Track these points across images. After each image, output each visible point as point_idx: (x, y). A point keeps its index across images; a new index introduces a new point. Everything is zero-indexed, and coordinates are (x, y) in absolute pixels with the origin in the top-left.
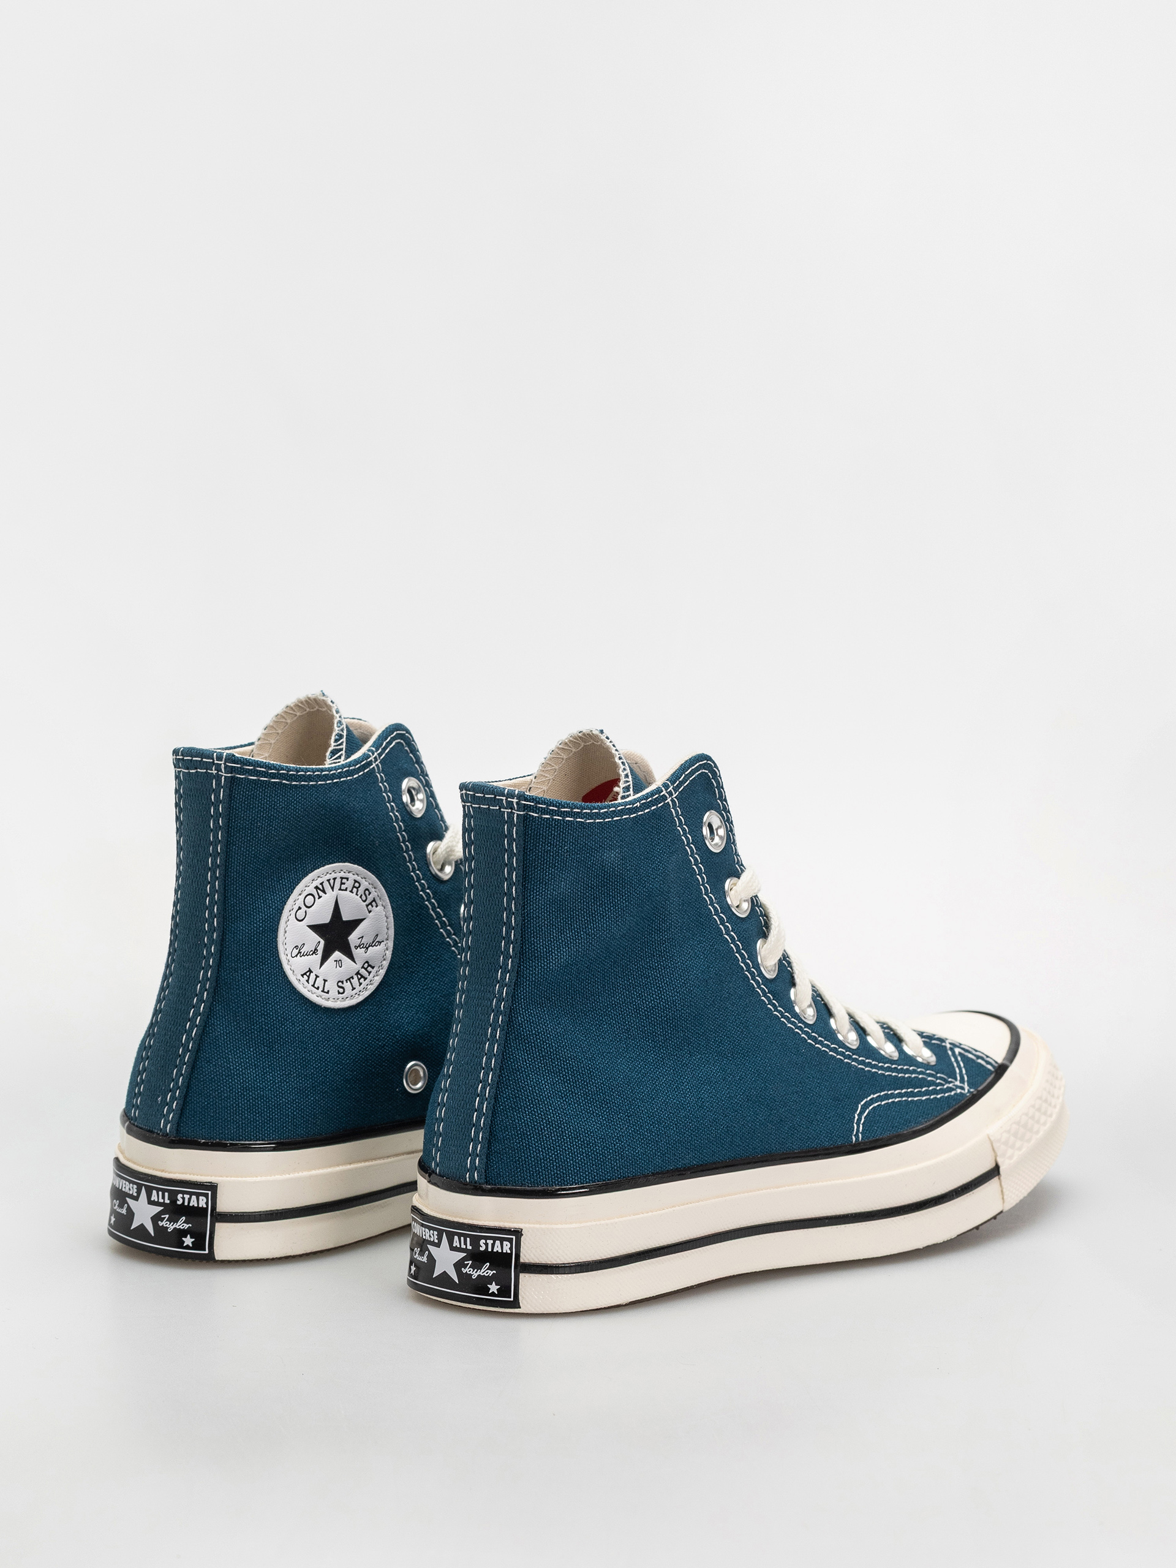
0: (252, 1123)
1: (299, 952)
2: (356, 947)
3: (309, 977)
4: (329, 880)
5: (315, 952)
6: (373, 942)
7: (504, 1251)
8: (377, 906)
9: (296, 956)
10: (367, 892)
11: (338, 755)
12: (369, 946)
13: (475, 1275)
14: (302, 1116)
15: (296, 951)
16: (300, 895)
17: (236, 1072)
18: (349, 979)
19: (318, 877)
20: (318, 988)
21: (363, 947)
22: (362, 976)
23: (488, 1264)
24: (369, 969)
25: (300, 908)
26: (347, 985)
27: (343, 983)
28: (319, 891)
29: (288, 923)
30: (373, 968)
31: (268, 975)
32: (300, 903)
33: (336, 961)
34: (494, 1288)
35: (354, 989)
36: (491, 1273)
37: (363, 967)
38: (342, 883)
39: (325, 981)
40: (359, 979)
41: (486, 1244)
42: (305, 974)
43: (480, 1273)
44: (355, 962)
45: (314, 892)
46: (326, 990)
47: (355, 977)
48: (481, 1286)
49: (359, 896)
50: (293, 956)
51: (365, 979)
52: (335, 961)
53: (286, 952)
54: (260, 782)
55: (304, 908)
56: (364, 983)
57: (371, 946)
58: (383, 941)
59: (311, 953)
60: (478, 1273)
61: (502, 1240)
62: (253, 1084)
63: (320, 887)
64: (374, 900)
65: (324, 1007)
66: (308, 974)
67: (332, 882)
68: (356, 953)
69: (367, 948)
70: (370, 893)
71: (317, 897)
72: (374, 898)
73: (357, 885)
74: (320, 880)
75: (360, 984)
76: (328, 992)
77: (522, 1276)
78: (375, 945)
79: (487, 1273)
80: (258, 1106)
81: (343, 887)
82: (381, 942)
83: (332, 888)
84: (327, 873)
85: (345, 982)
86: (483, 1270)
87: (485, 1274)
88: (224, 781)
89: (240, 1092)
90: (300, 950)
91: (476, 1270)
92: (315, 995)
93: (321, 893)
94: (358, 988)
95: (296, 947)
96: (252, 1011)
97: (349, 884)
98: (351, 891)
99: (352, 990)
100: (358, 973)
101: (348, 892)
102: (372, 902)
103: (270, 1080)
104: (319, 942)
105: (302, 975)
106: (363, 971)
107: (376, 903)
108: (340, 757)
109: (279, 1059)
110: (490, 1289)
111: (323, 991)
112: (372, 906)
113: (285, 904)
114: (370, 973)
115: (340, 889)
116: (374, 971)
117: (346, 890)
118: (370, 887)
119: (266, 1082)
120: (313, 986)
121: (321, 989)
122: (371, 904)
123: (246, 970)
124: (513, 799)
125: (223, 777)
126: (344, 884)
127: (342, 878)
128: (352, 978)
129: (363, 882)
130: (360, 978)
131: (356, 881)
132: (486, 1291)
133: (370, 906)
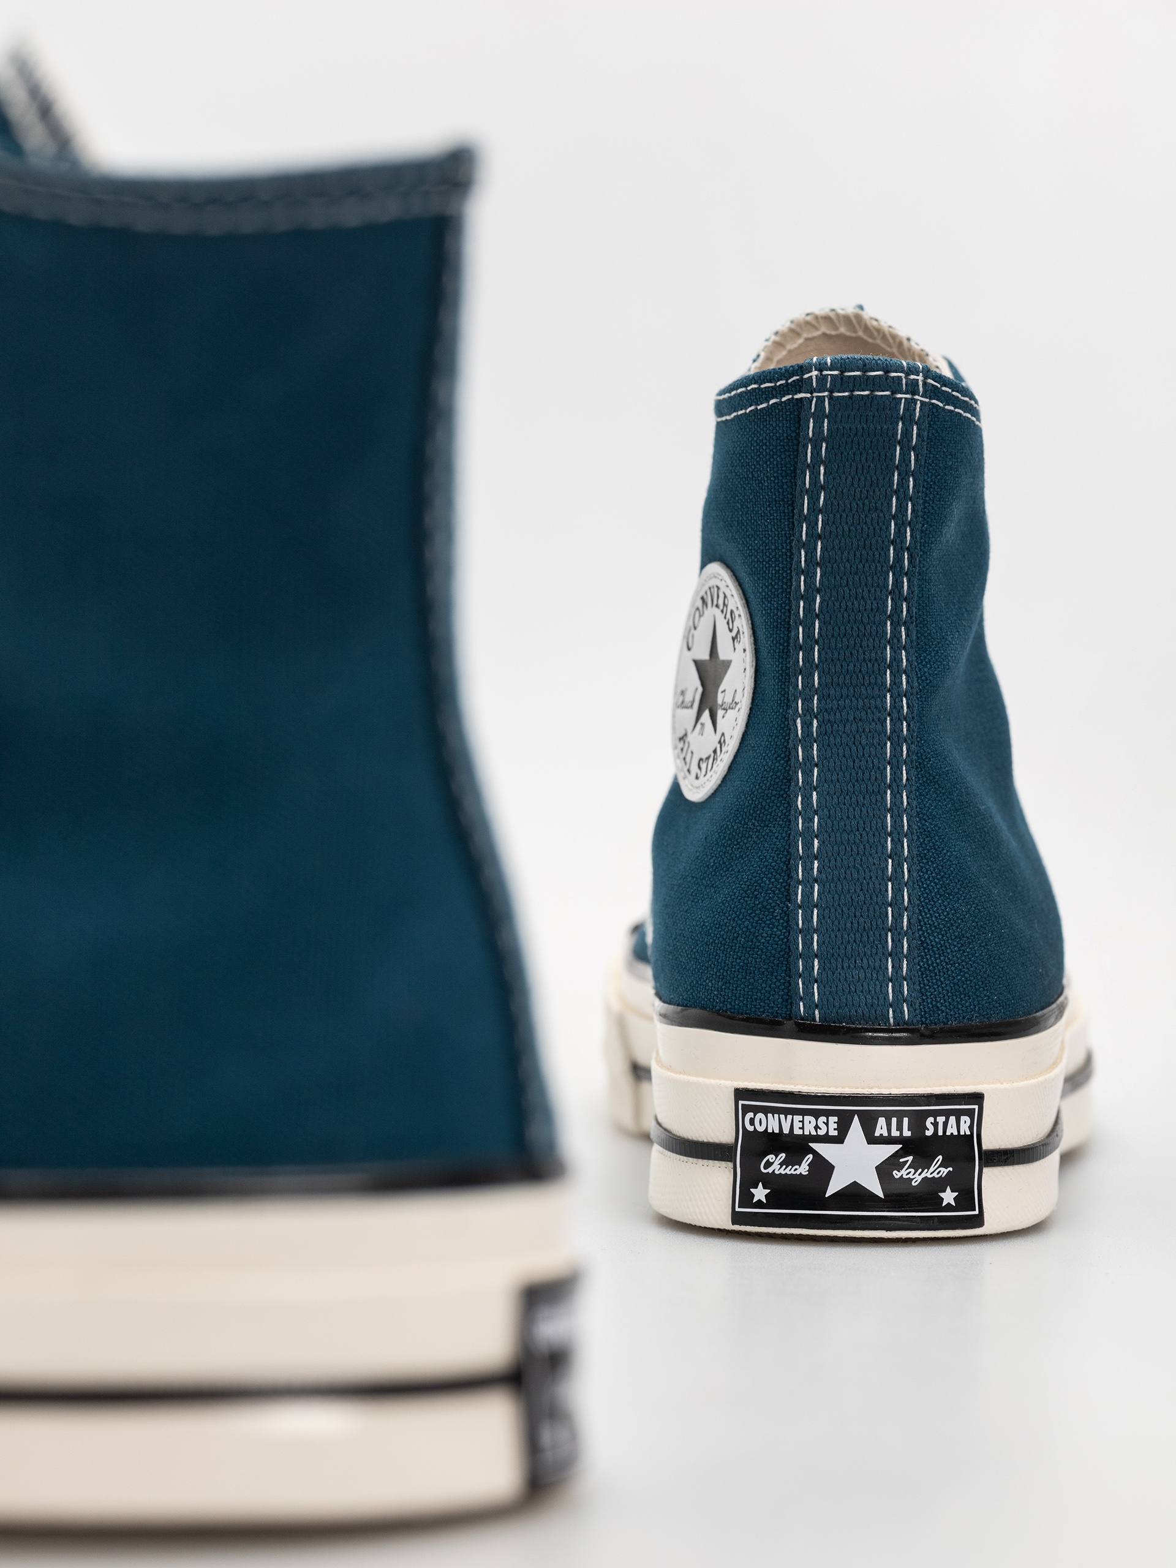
7: (962, 1133)
13: (917, 1178)
23: (940, 1157)
34: (948, 1197)
36: (944, 1171)
41: (935, 1124)
43: (927, 1174)
48: (928, 1196)
60: (923, 1175)
61: (958, 1114)
77: (985, 1170)
79: (938, 1173)
86: (932, 1169)
87: (935, 1175)
91: (920, 1170)
110: (943, 1199)
124: (918, 376)
132: (937, 1204)
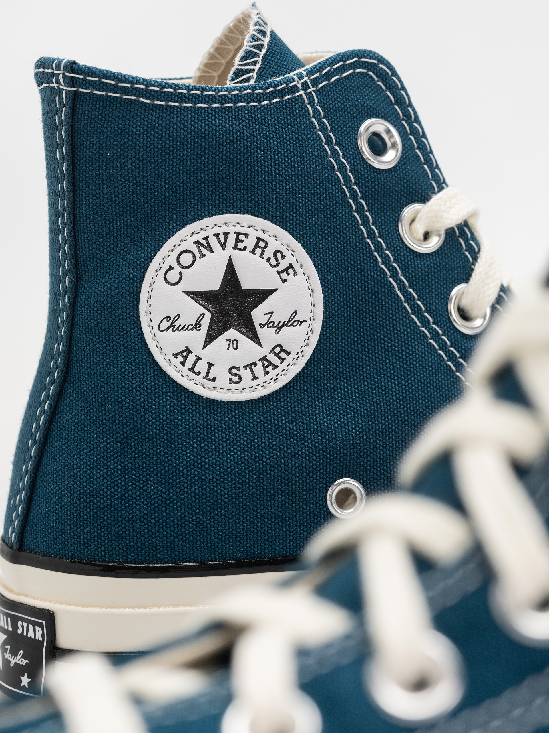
0: (96, 538)
1: (172, 325)
2: (262, 326)
3: (186, 358)
4: (217, 235)
5: (197, 326)
6: (289, 321)
8: (295, 274)
9: (167, 329)
10: (279, 255)
11: (246, 76)
12: (283, 326)
14: (164, 536)
15: (166, 324)
16: (172, 250)
17: (80, 472)
18: (250, 365)
19: (202, 230)
20: (199, 373)
21: (273, 326)
22: (270, 364)
24: (283, 355)
25: (171, 268)
26: (246, 374)
27: (239, 370)
28: (201, 248)
29: (153, 286)
30: (288, 353)
31: (127, 352)
32: (172, 261)
33: (229, 340)
35: (255, 378)
37: (272, 351)
38: (238, 241)
39: (211, 365)
40: (265, 367)
42: (180, 353)
44: (261, 346)
45: (194, 248)
46: (211, 377)
47: (260, 364)
49: (266, 258)
50: (161, 329)
51: (276, 367)
52: (227, 340)
53: (152, 324)
54: (108, 99)
55: (177, 269)
56: (273, 373)
57: (287, 325)
58: (305, 321)
59: (191, 327)
62: (98, 490)
63: (204, 242)
64: (291, 266)
65: (207, 398)
66: (184, 354)
67: (222, 237)
68: (262, 333)
69: (280, 328)
70: (283, 257)
71: (198, 255)
72: (290, 264)
73: (262, 244)
74: (204, 234)
75: (267, 373)
76: (214, 380)
78: (292, 325)
80: (103, 518)
81: (240, 245)
82: (301, 322)
83: (223, 246)
84: (216, 225)
85: (242, 369)
88: (66, 97)
89: (83, 498)
90: (172, 323)
92: (192, 382)
93: (204, 251)
94: (262, 378)
95: (166, 318)
96: (104, 396)
97: (250, 242)
98: (253, 252)
99: (253, 380)
100: (264, 359)
101: (247, 253)
102: (288, 268)
103: (122, 486)
104: (203, 314)
105: (175, 355)
106: (272, 358)
107: (294, 270)
108: (248, 80)
109: (135, 460)
111: (207, 377)
112: (288, 274)
113: (151, 262)
114: (283, 360)
115: (235, 248)
116: (289, 359)
117: (245, 249)
118: (283, 249)
119: (116, 488)
120: (192, 369)
121: (203, 374)
122: (286, 270)
123: (99, 343)
125: (64, 92)
126: (242, 241)
127: (238, 234)
128: (255, 364)
129: (271, 241)
130: (268, 366)
131: (259, 239)
133: (285, 274)
